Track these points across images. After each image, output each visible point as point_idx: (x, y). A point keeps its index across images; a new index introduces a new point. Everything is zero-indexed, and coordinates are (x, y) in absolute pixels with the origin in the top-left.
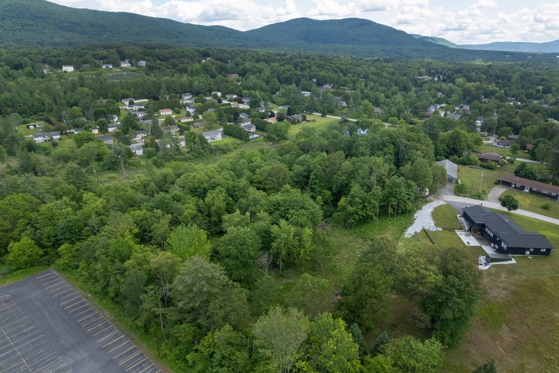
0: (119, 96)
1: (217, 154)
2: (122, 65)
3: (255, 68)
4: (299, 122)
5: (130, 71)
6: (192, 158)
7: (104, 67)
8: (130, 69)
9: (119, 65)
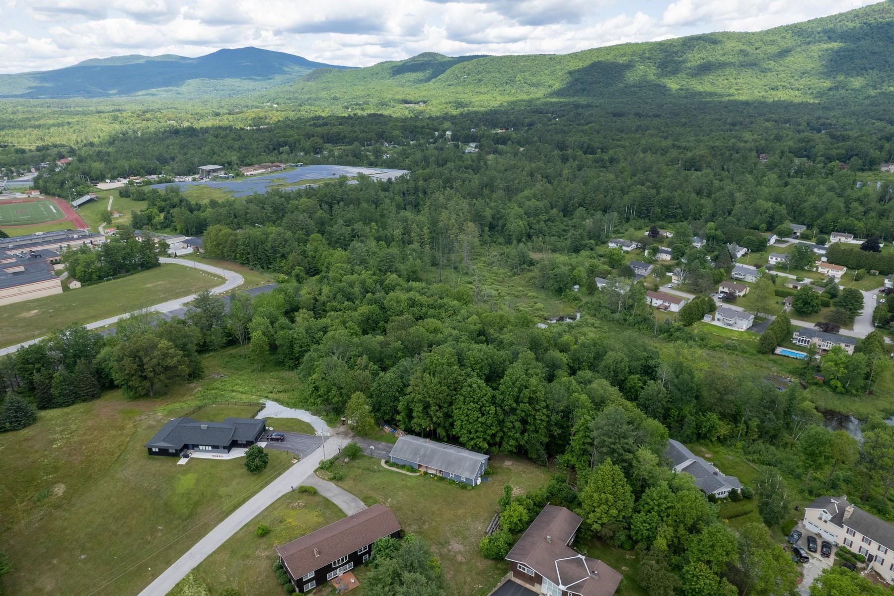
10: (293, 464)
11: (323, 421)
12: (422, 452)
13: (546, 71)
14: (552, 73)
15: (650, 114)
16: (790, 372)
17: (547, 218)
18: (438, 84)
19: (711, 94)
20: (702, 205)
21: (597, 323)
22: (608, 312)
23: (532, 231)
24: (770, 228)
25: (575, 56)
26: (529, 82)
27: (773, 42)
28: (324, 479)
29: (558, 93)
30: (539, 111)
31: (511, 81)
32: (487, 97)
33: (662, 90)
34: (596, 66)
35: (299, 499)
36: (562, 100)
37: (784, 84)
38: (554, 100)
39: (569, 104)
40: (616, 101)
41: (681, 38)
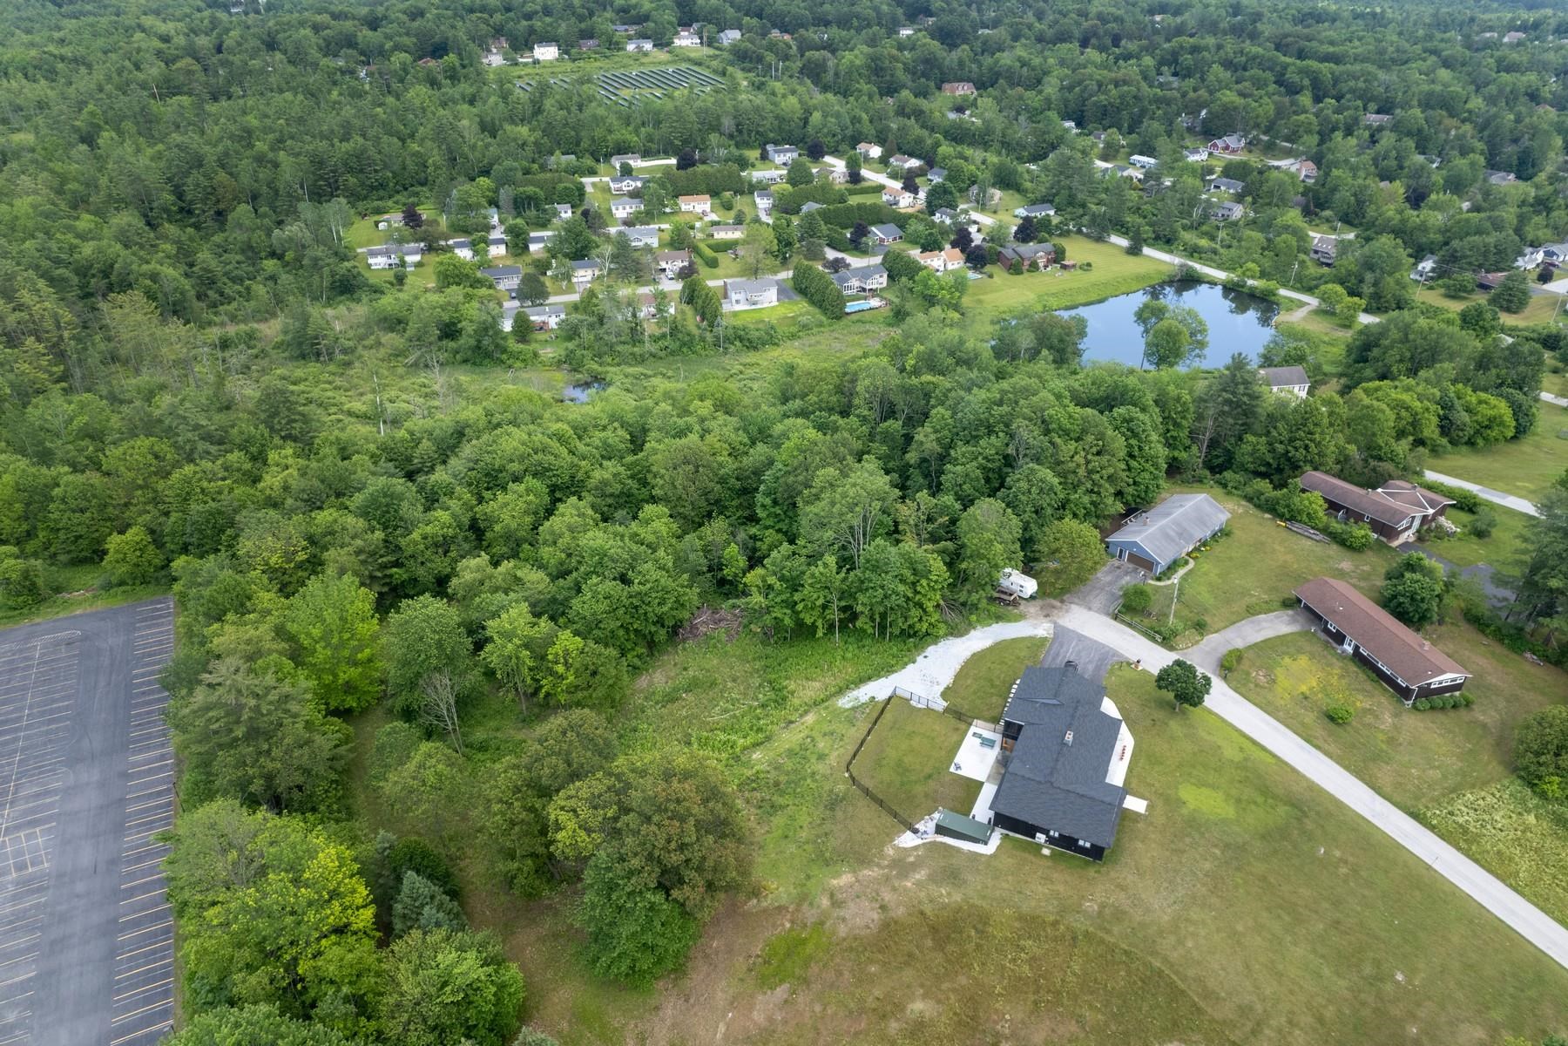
0: (607, 147)
1: (732, 349)
2: (677, 42)
3: (1025, 69)
4: (1034, 266)
5: (689, 60)
6: (662, 354)
7: (631, 47)
8: (692, 55)
9: (669, 43)
12: (1171, 533)
22: (630, 348)
28: (1197, 642)
35: (1247, 673)
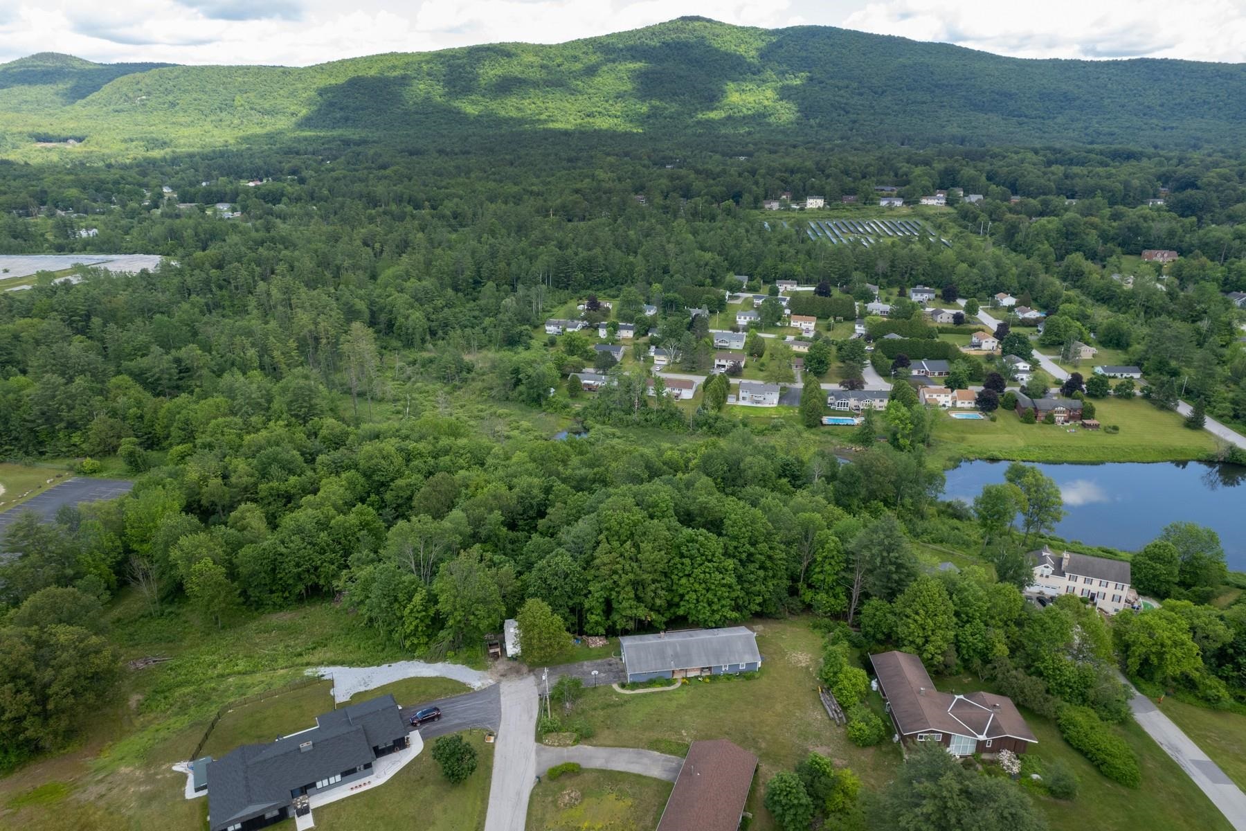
0: (776, 273)
2: (925, 202)
4: (1049, 419)
5: (921, 216)
7: (884, 203)
8: (935, 212)
9: (917, 202)
10: (493, 745)
11: (459, 666)
12: (670, 652)
13: (281, 92)
14: (292, 94)
15: (457, 150)
16: (851, 441)
17: (444, 303)
18: (93, 110)
19: (521, 121)
20: (631, 264)
21: (617, 432)
22: (621, 415)
23: (434, 324)
24: (716, 283)
25: (320, 69)
26: (258, 107)
27: (576, 58)
28: (566, 745)
29: (307, 122)
30: (290, 152)
31: (227, 106)
32: (197, 130)
33: (460, 118)
34: (356, 84)
35: (562, 788)
36: (322, 134)
37: (599, 109)
38: (307, 133)
39: (334, 139)
40: (400, 133)
41: (464, 48)
